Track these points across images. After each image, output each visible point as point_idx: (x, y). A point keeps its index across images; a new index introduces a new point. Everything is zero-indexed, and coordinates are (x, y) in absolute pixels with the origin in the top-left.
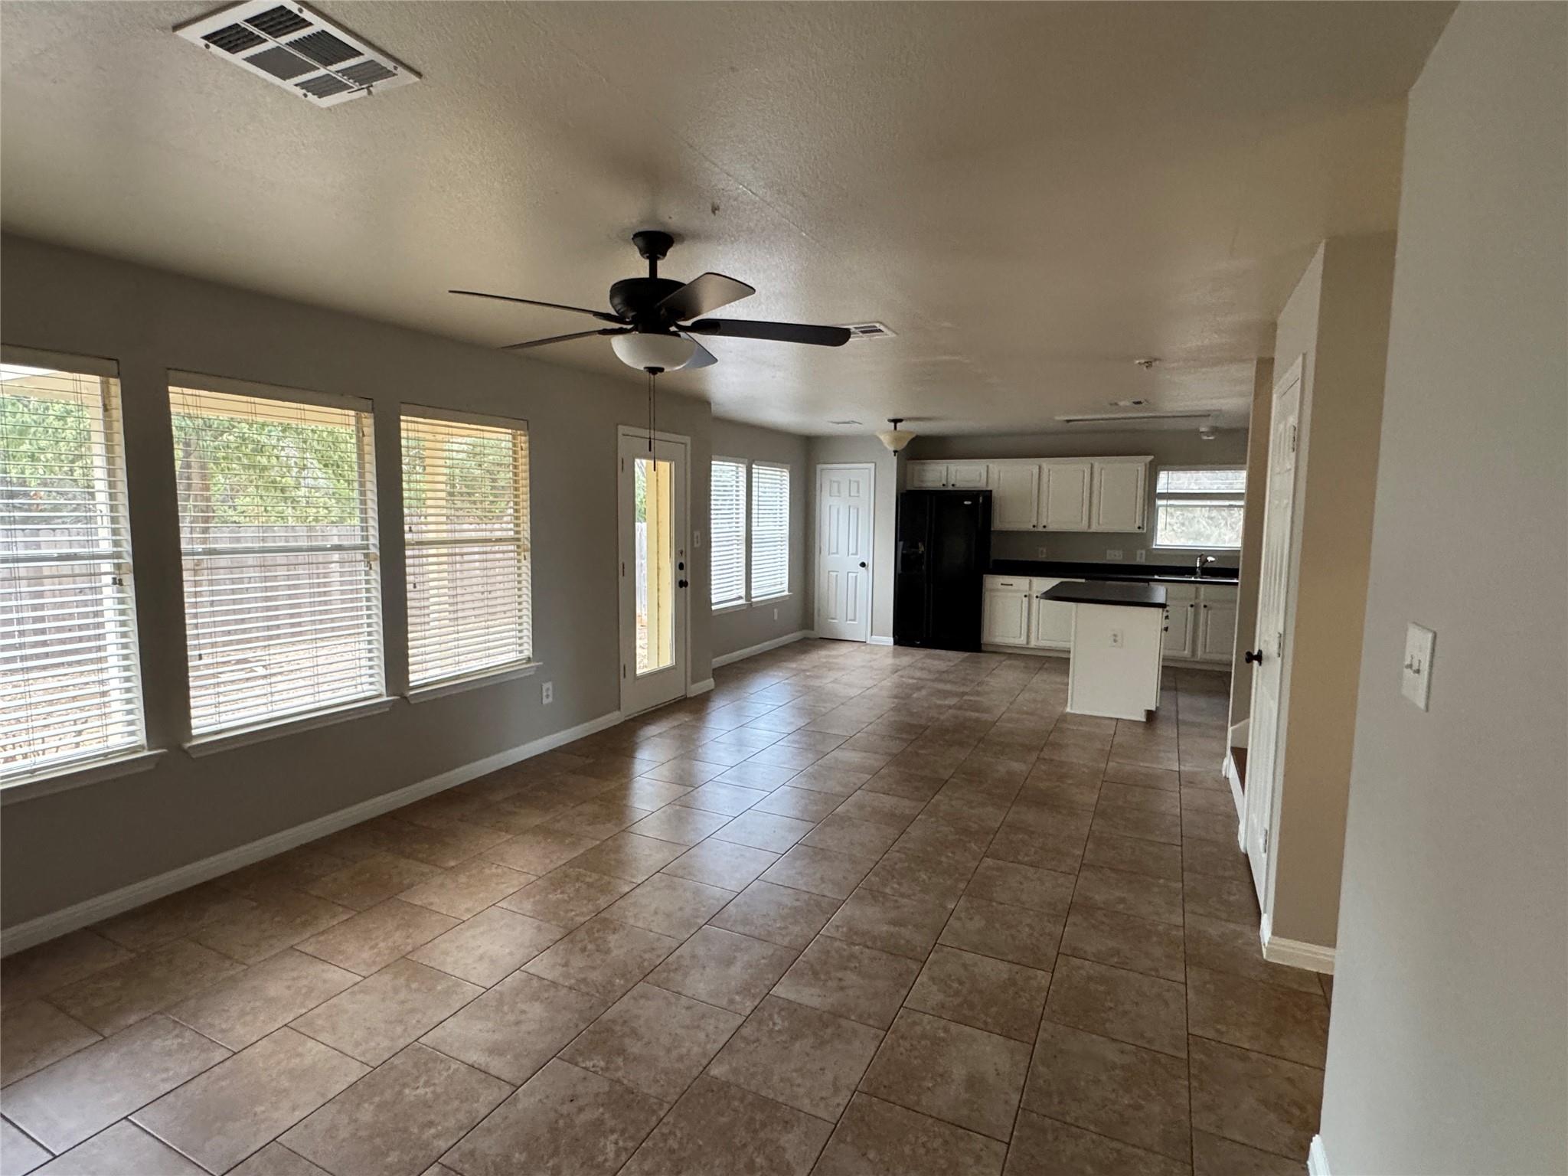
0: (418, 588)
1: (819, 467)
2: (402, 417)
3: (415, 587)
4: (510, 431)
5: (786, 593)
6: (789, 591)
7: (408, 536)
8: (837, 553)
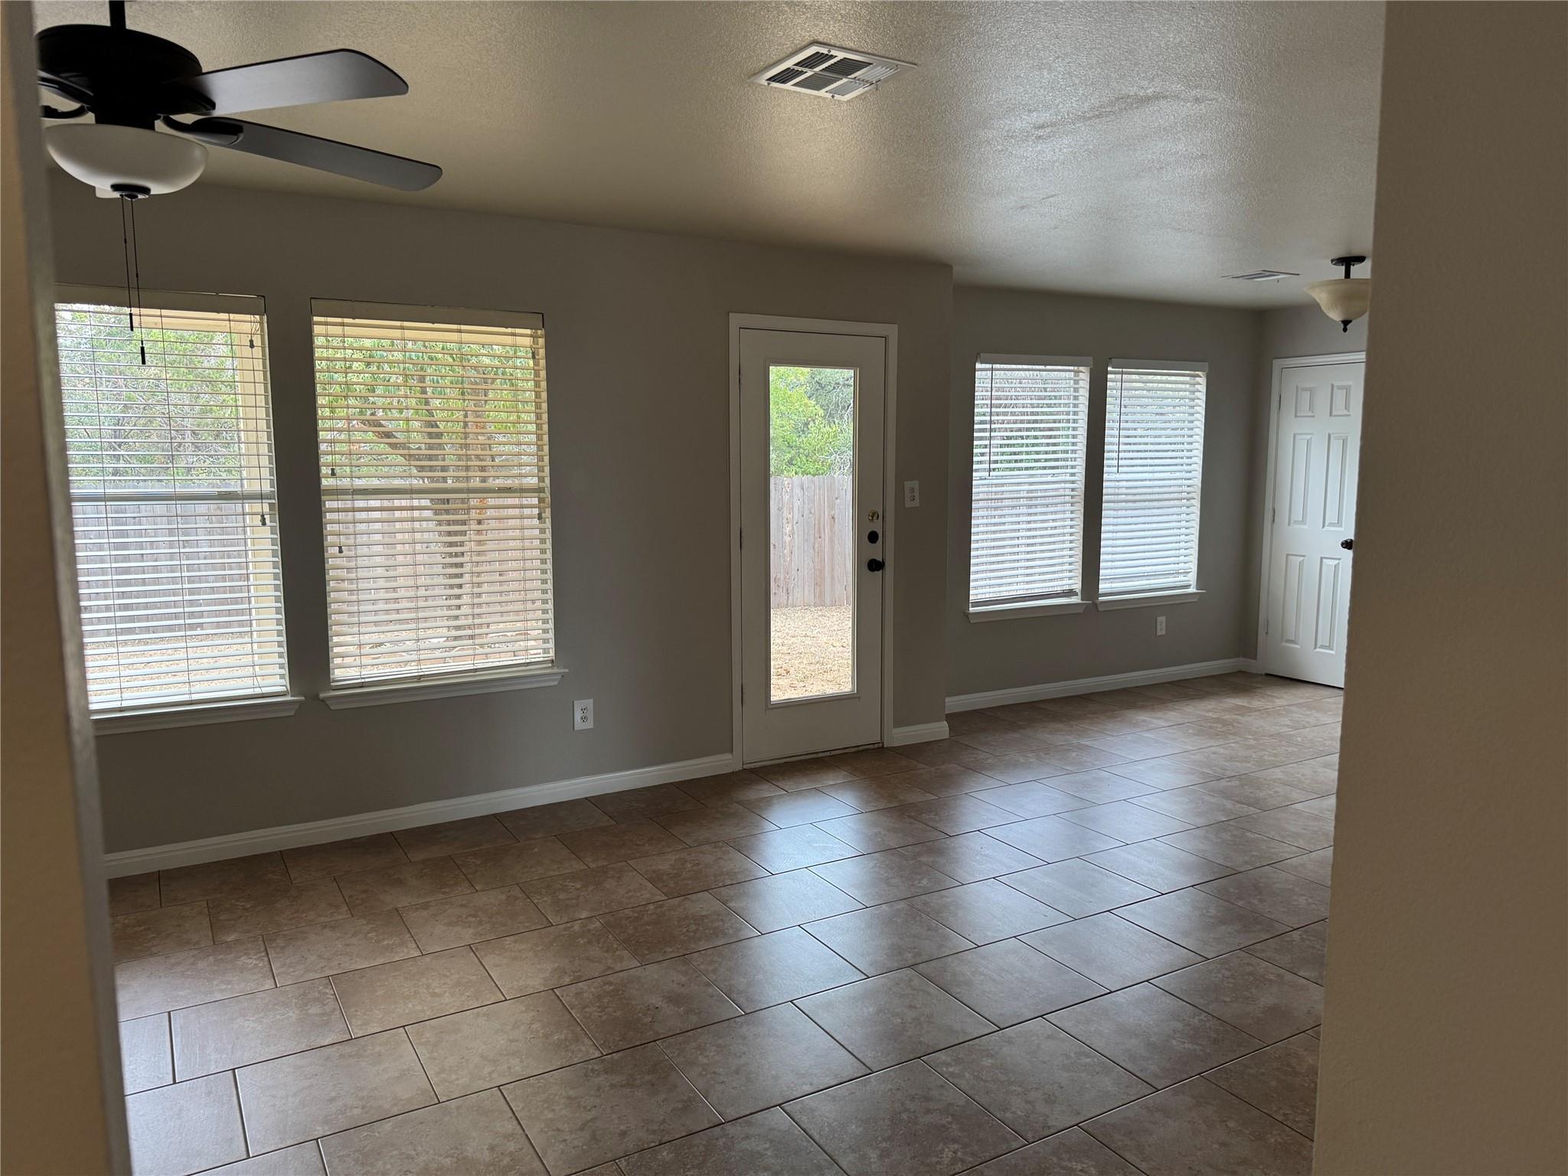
0: (346, 552)
1: (1277, 364)
2: (316, 319)
3: (341, 551)
4: (528, 332)
5: (1192, 590)
6: (1199, 586)
7: (325, 483)
8: (1303, 522)
